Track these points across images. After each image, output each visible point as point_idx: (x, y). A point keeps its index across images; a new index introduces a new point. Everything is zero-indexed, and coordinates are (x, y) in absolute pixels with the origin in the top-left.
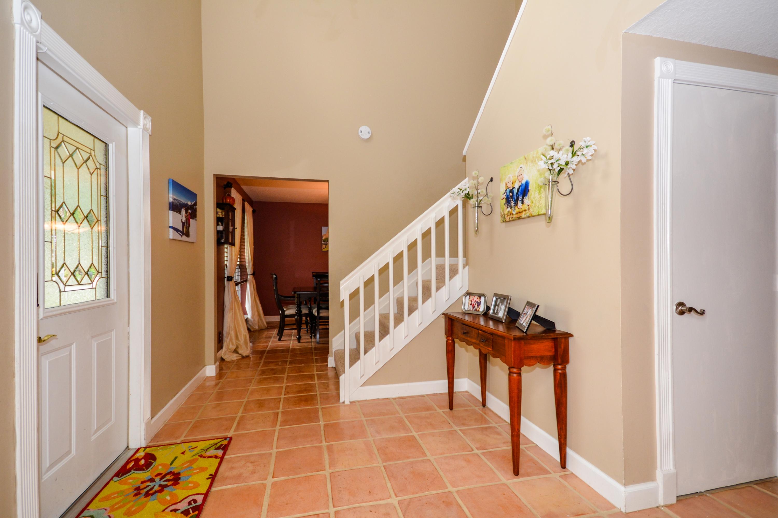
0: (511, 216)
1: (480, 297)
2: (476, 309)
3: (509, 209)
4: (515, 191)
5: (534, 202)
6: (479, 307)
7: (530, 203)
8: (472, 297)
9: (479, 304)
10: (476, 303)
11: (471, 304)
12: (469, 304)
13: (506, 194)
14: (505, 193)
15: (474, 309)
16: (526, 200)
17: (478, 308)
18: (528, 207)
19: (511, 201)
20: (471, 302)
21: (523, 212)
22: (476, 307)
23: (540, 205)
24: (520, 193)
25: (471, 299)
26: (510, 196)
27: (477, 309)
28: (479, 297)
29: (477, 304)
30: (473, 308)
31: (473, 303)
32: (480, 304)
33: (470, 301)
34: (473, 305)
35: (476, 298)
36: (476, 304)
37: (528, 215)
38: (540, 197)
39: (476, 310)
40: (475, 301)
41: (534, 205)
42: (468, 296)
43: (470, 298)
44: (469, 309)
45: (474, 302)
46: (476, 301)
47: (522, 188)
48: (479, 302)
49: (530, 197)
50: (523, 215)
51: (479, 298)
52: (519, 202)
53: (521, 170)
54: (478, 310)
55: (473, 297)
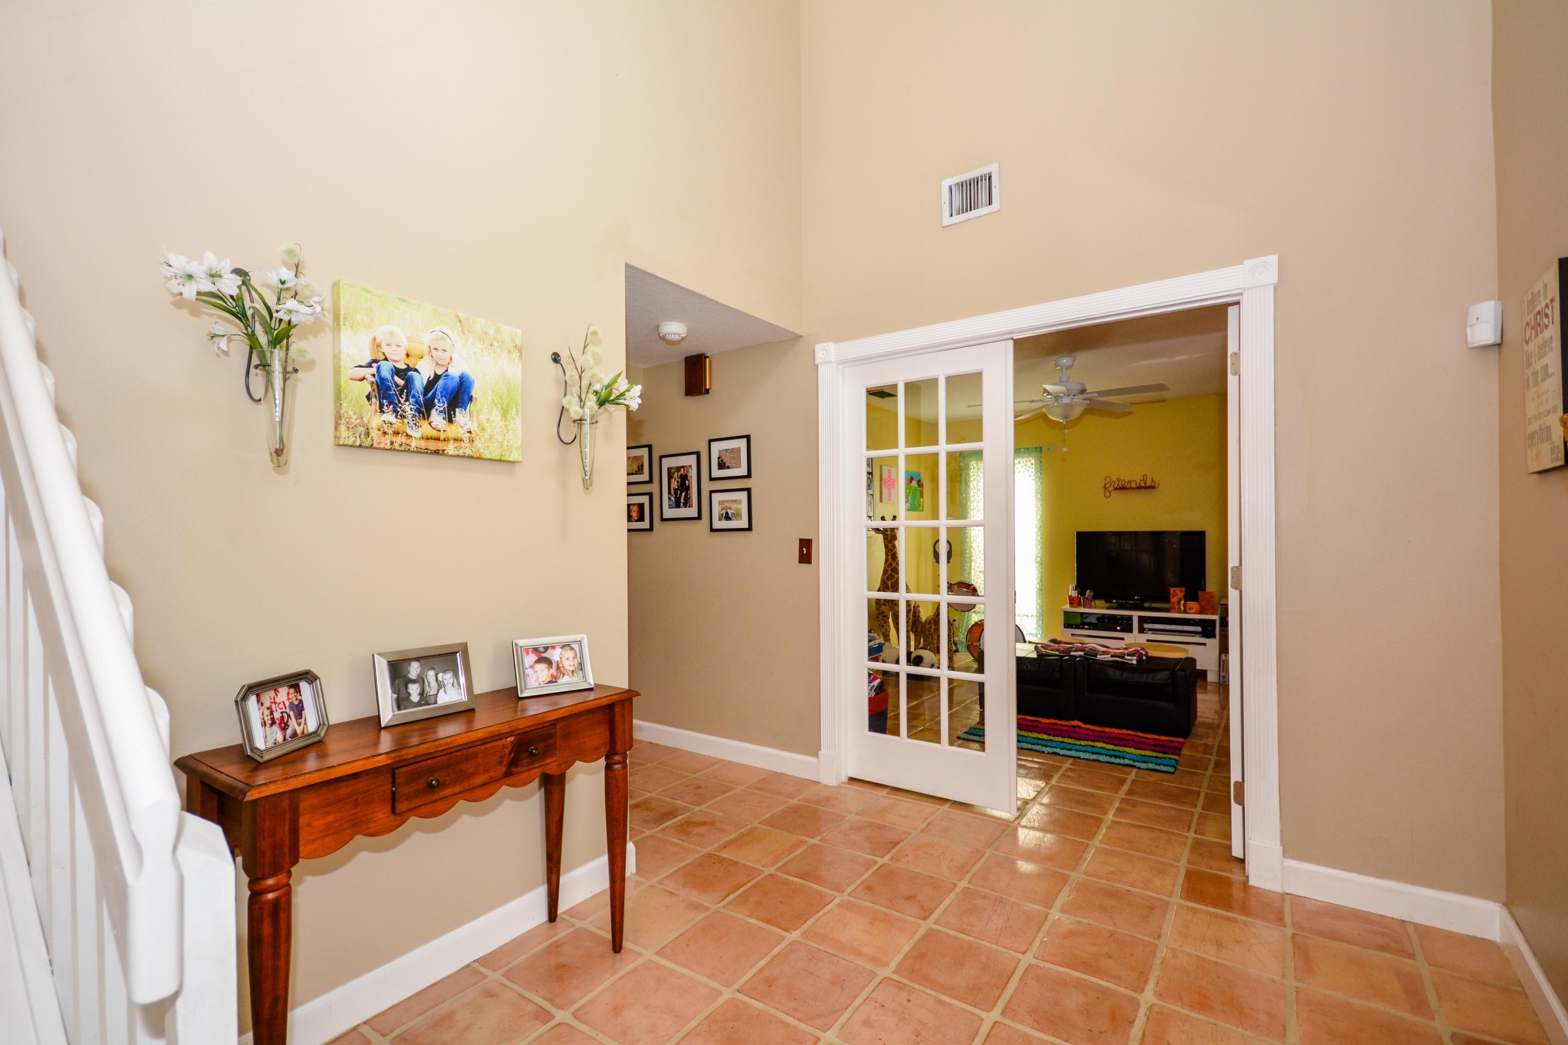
0: (399, 438)
1: (297, 688)
2: (295, 730)
3: (390, 417)
4: (420, 381)
5: (489, 430)
6: (302, 721)
7: (476, 429)
8: (267, 698)
9: (299, 710)
10: (288, 710)
11: (273, 722)
12: (264, 724)
13: (373, 370)
14: (369, 365)
15: (289, 732)
16: (460, 416)
17: (299, 724)
18: (469, 435)
19: (402, 401)
20: (272, 713)
21: (452, 442)
22: (293, 723)
23: (505, 444)
24: (438, 393)
25: (267, 703)
26: (397, 385)
27: (299, 730)
28: (290, 687)
29: (292, 714)
30: (284, 728)
31: (277, 715)
32: (302, 708)
33: (267, 712)
34: (280, 724)
35: (283, 694)
36: (289, 716)
37: (468, 452)
38: (506, 426)
39: (295, 735)
40: (281, 706)
41: (487, 436)
42: (252, 700)
43: (262, 700)
44: (270, 744)
45: (279, 711)
46: (287, 703)
47: (445, 384)
48: (296, 703)
49: (475, 413)
50: (451, 448)
51: (292, 691)
52: (433, 412)
53: (442, 338)
54: (303, 732)
55: (272, 693)
